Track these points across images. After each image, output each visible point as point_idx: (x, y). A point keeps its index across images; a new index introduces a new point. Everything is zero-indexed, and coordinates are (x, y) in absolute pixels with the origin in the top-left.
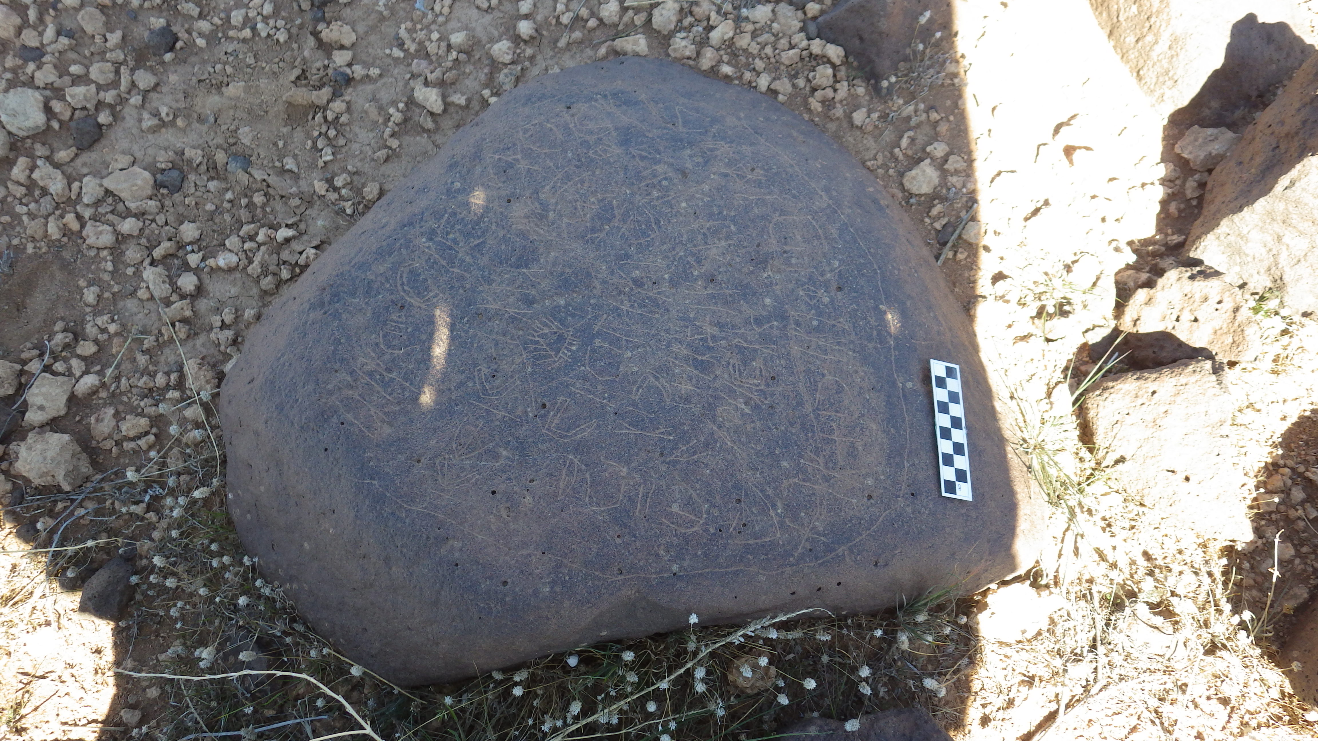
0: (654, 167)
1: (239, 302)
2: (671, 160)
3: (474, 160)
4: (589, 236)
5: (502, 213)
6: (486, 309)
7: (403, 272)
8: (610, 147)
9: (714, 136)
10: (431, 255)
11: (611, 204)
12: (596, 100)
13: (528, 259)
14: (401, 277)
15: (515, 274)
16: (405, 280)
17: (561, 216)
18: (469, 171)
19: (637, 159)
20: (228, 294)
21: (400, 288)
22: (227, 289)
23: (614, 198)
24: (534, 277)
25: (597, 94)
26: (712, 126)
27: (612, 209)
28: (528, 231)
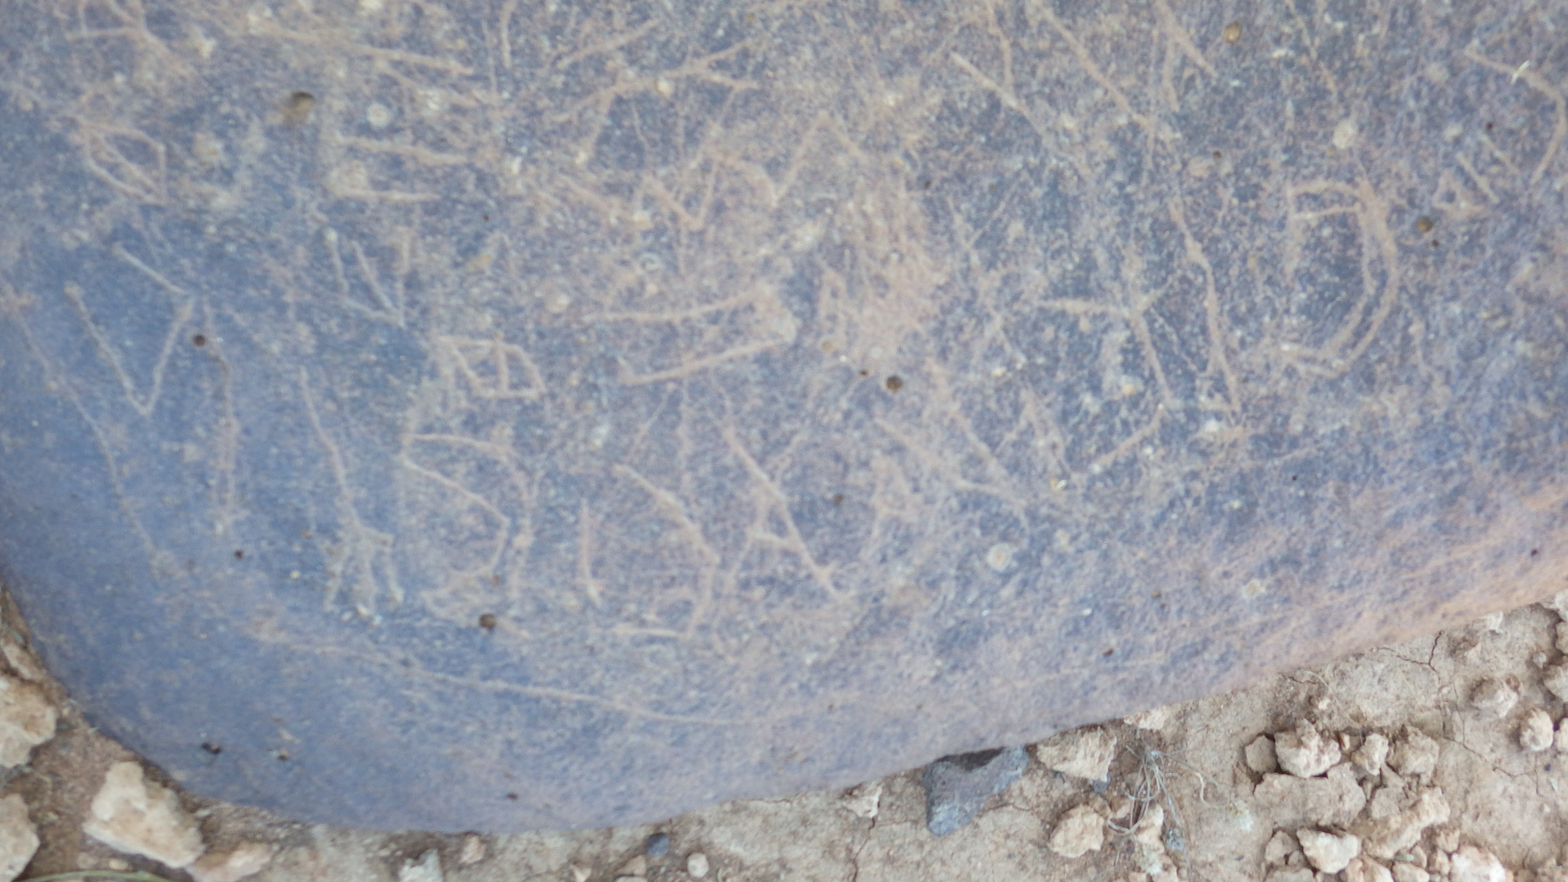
0: (371, 195)
1: (1498, 754)
2: (300, 193)
3: (895, 612)
4: (740, 86)
5: (943, 354)
6: (1203, 44)
7: (1342, 353)
8: (460, 375)
9: (98, 202)
10: (1230, 353)
11: (598, 161)
12: (382, 600)
13: (974, 129)
14: (1358, 334)
15: (1042, 105)
16: (1355, 318)
17: (779, 215)
18: (933, 585)
19: (403, 266)
20: (1512, 789)
21: (1389, 297)
22: (1505, 803)
23: (572, 171)
24: (998, 54)
25: (364, 624)
26: (82, 250)
27: (604, 138)
28: (910, 229)
